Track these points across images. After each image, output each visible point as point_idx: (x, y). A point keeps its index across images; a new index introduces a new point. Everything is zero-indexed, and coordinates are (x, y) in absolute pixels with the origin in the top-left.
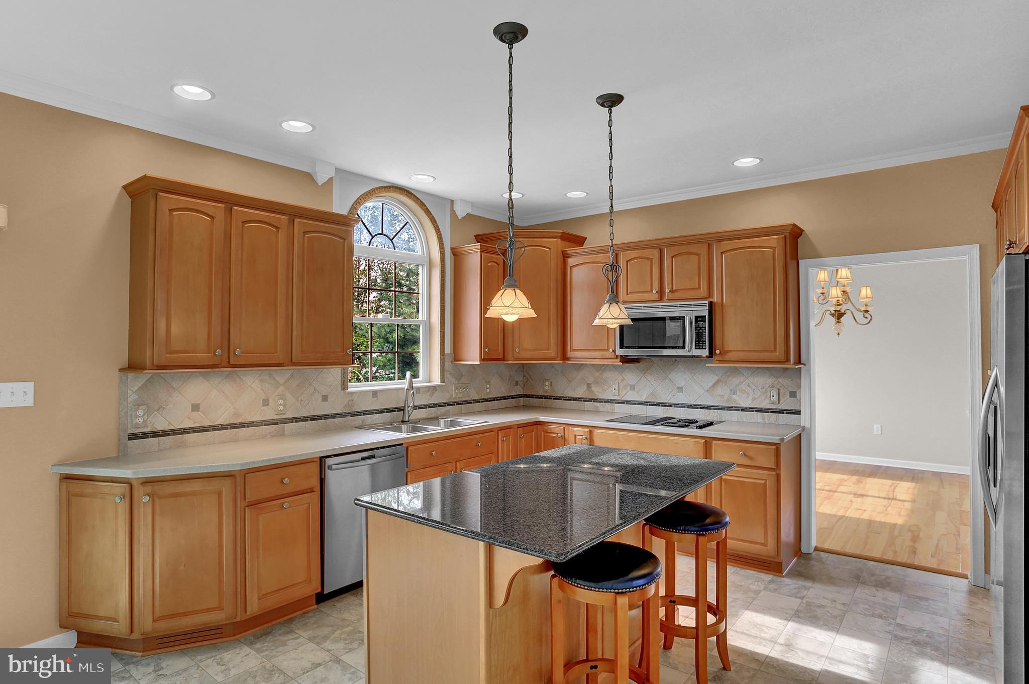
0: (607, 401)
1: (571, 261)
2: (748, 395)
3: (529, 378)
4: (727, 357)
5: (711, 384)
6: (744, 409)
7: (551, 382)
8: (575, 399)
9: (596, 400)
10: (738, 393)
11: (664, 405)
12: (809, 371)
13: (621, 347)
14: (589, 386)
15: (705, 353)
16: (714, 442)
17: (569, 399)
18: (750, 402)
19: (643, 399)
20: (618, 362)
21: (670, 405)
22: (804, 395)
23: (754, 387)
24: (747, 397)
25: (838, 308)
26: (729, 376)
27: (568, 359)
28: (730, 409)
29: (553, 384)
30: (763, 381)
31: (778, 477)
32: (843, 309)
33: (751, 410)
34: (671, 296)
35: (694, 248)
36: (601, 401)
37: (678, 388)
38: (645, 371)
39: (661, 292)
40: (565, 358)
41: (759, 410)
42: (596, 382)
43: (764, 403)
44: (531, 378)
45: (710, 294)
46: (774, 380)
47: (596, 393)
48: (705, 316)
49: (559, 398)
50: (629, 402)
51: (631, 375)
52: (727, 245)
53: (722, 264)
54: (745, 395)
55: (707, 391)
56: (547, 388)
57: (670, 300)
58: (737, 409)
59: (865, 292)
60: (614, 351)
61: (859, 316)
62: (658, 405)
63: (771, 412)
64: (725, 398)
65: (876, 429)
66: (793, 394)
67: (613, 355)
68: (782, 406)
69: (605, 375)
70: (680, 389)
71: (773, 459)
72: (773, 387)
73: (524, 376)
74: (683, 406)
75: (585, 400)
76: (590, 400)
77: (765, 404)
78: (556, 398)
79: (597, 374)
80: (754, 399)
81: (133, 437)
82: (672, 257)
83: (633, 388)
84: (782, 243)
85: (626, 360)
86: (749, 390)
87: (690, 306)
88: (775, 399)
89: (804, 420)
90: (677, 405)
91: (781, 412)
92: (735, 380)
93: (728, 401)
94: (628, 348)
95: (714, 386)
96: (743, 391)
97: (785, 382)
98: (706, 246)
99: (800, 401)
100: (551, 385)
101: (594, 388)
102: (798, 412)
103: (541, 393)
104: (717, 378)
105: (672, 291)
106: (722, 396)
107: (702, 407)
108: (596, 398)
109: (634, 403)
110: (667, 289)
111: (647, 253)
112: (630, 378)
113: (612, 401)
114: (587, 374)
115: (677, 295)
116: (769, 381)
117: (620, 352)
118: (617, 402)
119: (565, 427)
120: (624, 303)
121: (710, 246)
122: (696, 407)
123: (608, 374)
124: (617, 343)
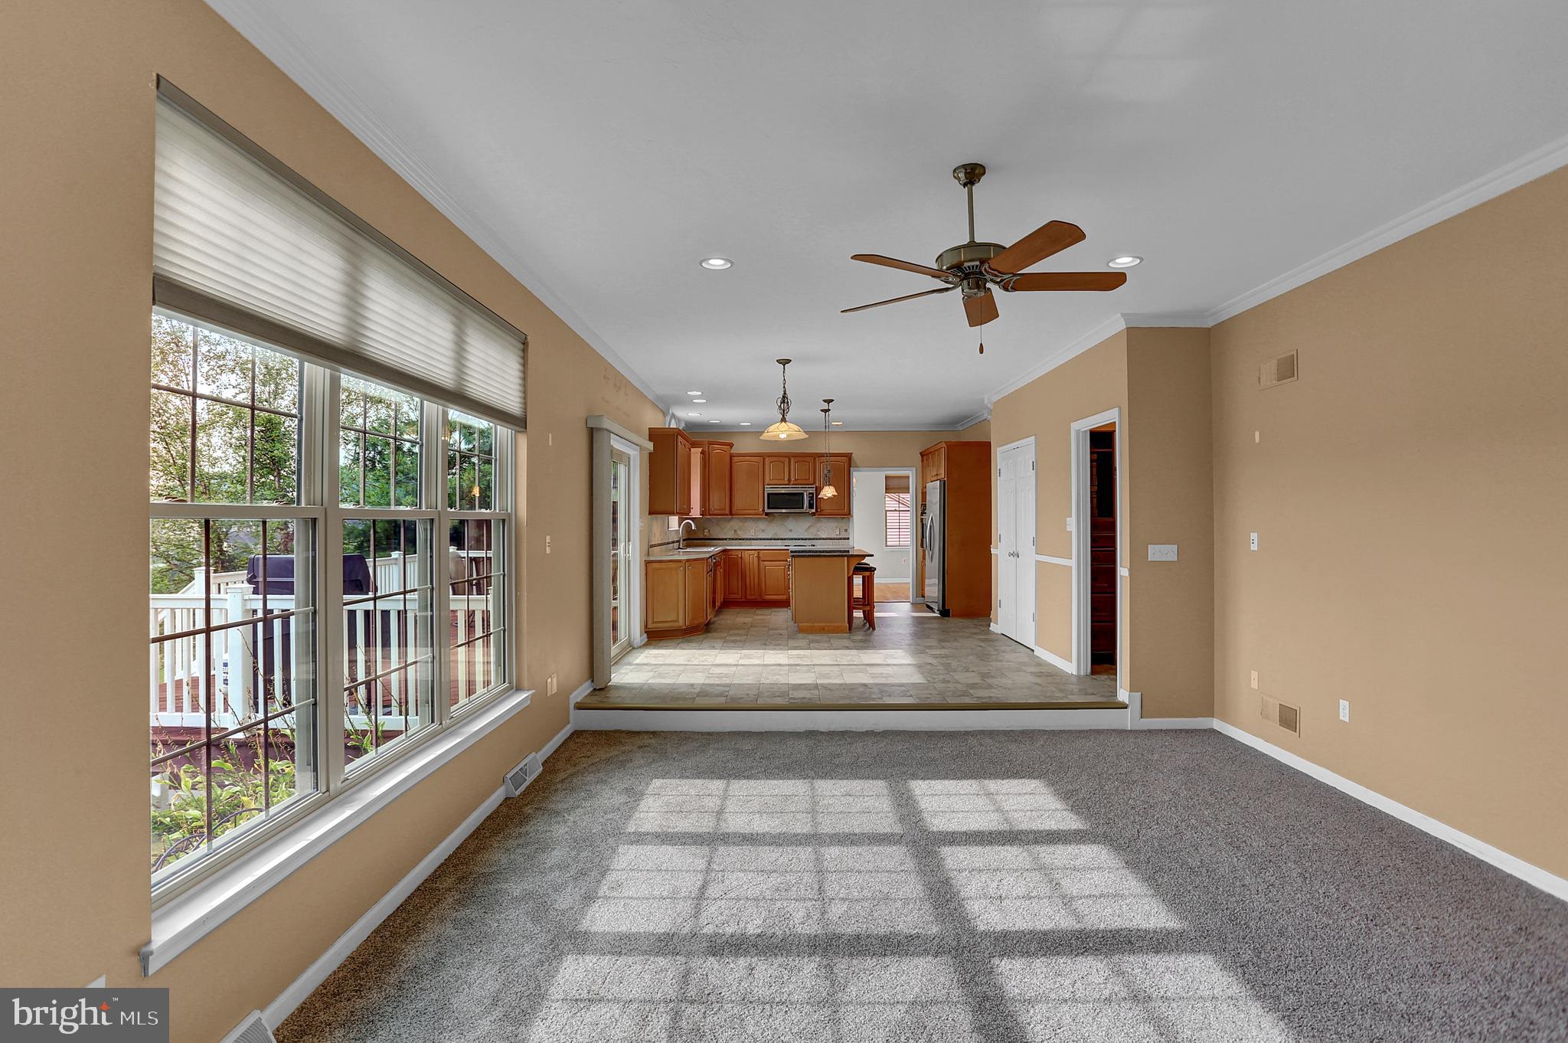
0: (747, 539)
1: (735, 459)
4: (823, 512)
5: (807, 527)
6: (823, 539)
8: (726, 539)
9: (740, 539)
10: (819, 531)
11: (782, 539)
13: (768, 508)
14: (735, 531)
15: (814, 511)
17: (722, 539)
19: (770, 537)
20: (764, 516)
21: (785, 539)
22: (850, 531)
23: (827, 528)
24: (826, 532)
26: (814, 522)
27: (733, 515)
28: (817, 539)
30: (832, 524)
33: (827, 539)
34: (795, 482)
35: (807, 459)
36: (744, 539)
39: (789, 480)
40: (730, 514)
41: (831, 539)
42: (740, 529)
43: (833, 535)
45: (814, 483)
46: (837, 524)
47: (740, 535)
48: (813, 493)
49: (716, 539)
50: (761, 539)
51: (765, 524)
52: (823, 459)
53: (820, 468)
54: (824, 532)
55: (804, 530)
57: (793, 485)
58: (820, 539)
60: (763, 510)
62: (778, 539)
66: (846, 530)
67: (760, 513)
68: (843, 536)
69: (746, 524)
70: (791, 531)
72: (837, 527)
74: (792, 539)
75: (733, 539)
76: (736, 539)
77: (833, 537)
78: (712, 539)
79: (741, 524)
80: (828, 533)
81: (651, 546)
82: (796, 463)
83: (763, 531)
84: (847, 460)
85: (769, 515)
86: (825, 529)
87: (799, 488)
88: (838, 533)
89: (851, 542)
90: (789, 539)
91: (842, 539)
93: (815, 535)
94: (773, 508)
95: (809, 528)
96: (822, 530)
97: (842, 525)
98: (812, 458)
99: (849, 533)
100: (709, 532)
101: (738, 532)
102: (848, 539)
103: (702, 537)
104: (808, 524)
105: (795, 480)
106: (812, 533)
107: (802, 539)
109: (764, 539)
110: (793, 479)
111: (781, 459)
112: (762, 525)
113: (750, 539)
114: (735, 524)
115: (797, 482)
116: (835, 525)
117: (767, 511)
118: (754, 539)
119: (743, 552)
120: (768, 485)
121: (815, 458)
122: (799, 539)
123: (748, 524)
124: (766, 506)
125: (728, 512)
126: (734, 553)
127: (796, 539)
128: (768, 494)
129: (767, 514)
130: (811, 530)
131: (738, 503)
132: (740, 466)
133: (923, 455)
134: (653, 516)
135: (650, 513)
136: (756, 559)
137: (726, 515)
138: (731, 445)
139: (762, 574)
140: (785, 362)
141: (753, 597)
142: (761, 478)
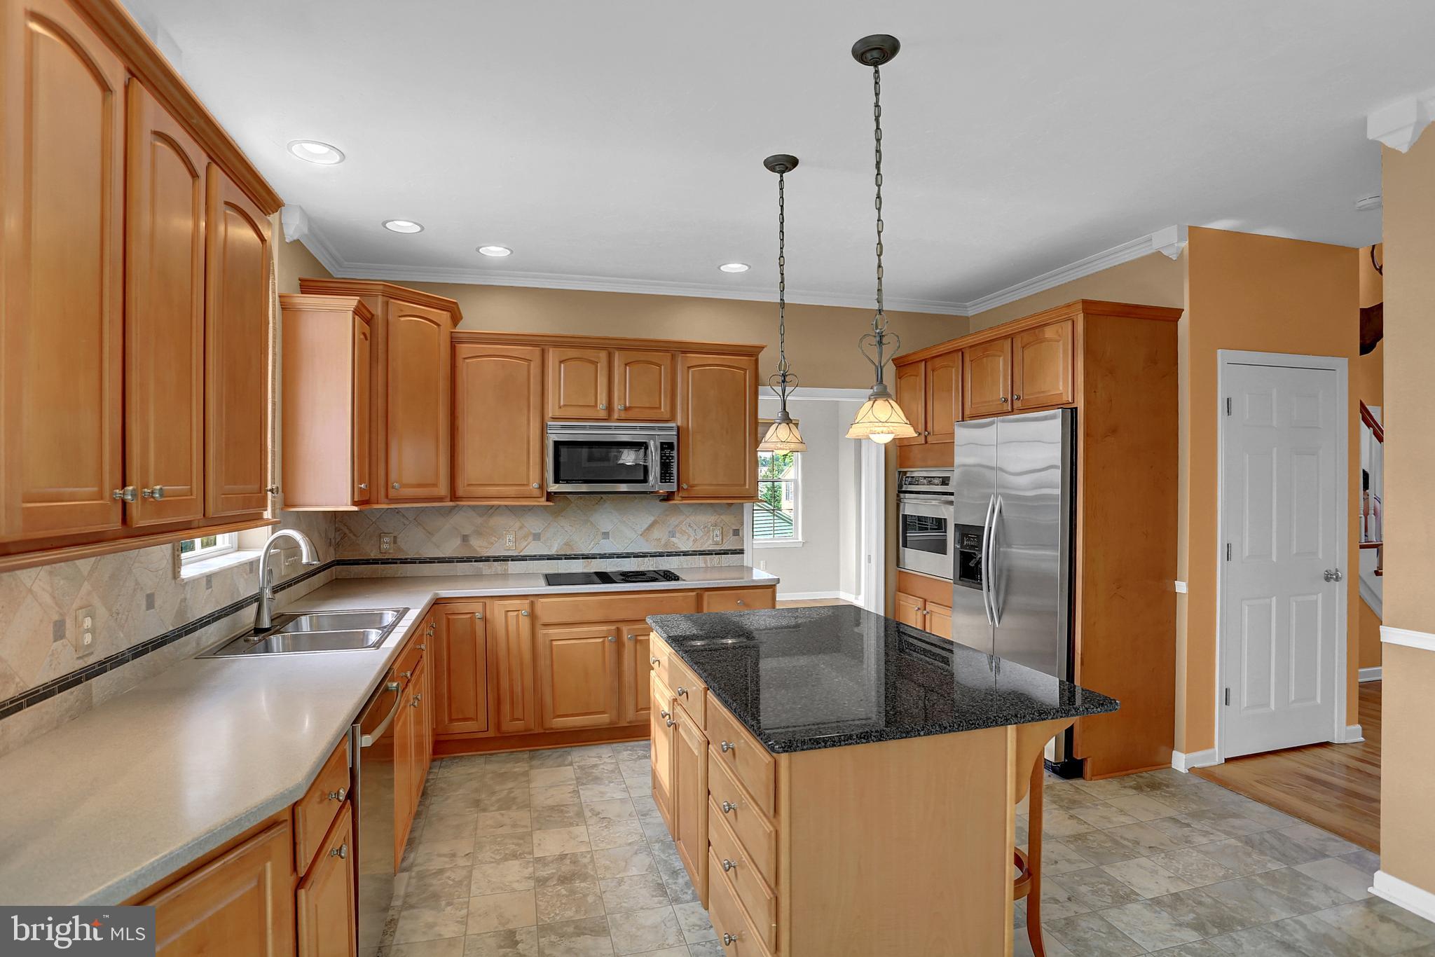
0: (497, 559)
1: (464, 350)
2: (689, 536)
3: (347, 531)
4: (689, 492)
5: (646, 526)
6: (686, 554)
7: (395, 537)
8: (441, 561)
9: (478, 560)
10: (677, 535)
11: (586, 557)
13: (557, 481)
14: (465, 539)
15: (670, 487)
16: (707, 593)
17: (432, 561)
18: (691, 544)
19: (553, 552)
20: (543, 502)
21: (593, 557)
22: (745, 533)
23: (695, 527)
24: (688, 539)
26: (667, 515)
27: (457, 499)
28: (670, 554)
29: (398, 540)
30: (706, 519)
33: (694, 553)
34: (623, 416)
35: (653, 357)
36: (487, 559)
37: (604, 533)
38: (557, 514)
39: (610, 408)
40: (454, 496)
41: (702, 553)
42: (479, 533)
43: (706, 545)
44: (351, 531)
45: (673, 418)
46: (716, 517)
47: (478, 549)
48: (672, 443)
49: (413, 561)
50: (531, 558)
52: (694, 358)
53: (686, 382)
54: (686, 537)
55: (641, 535)
56: (385, 546)
57: (619, 420)
58: (677, 554)
60: (541, 487)
62: (576, 557)
63: (716, 554)
64: (663, 542)
66: (736, 532)
67: (537, 493)
68: (726, 547)
69: (494, 521)
70: (606, 535)
72: (716, 525)
73: (337, 530)
74: (611, 556)
76: (467, 560)
77: (708, 546)
78: (404, 561)
79: (479, 520)
80: (695, 541)
82: (626, 365)
83: (537, 537)
84: (753, 366)
85: (548, 498)
86: (690, 531)
87: (634, 428)
88: (719, 539)
89: (747, 560)
90: (603, 556)
91: (725, 552)
92: (674, 520)
93: (666, 545)
94: (568, 482)
95: (650, 528)
96: (683, 533)
97: (727, 519)
98: (667, 356)
99: (742, 539)
100: (395, 542)
101: (476, 542)
102: (741, 552)
103: (374, 555)
104: (652, 519)
105: (626, 409)
106: (659, 540)
107: (636, 556)
108: (479, 556)
109: (540, 557)
110: (617, 406)
111: (590, 354)
112: (534, 524)
113: (505, 559)
114: (463, 521)
115: (631, 414)
116: (715, 520)
117: (554, 488)
118: (514, 559)
119: (487, 601)
120: (554, 419)
121: (673, 357)
122: (628, 556)
123: (498, 521)
124: (550, 475)
125: (443, 490)
126: (462, 607)
127: (620, 556)
128: (557, 444)
129: (550, 496)
130: (656, 533)
131: (474, 468)
132: (479, 369)
133: (903, 365)
136: (525, 624)
137: (440, 499)
139: (543, 663)
141: (519, 725)
142: (535, 400)
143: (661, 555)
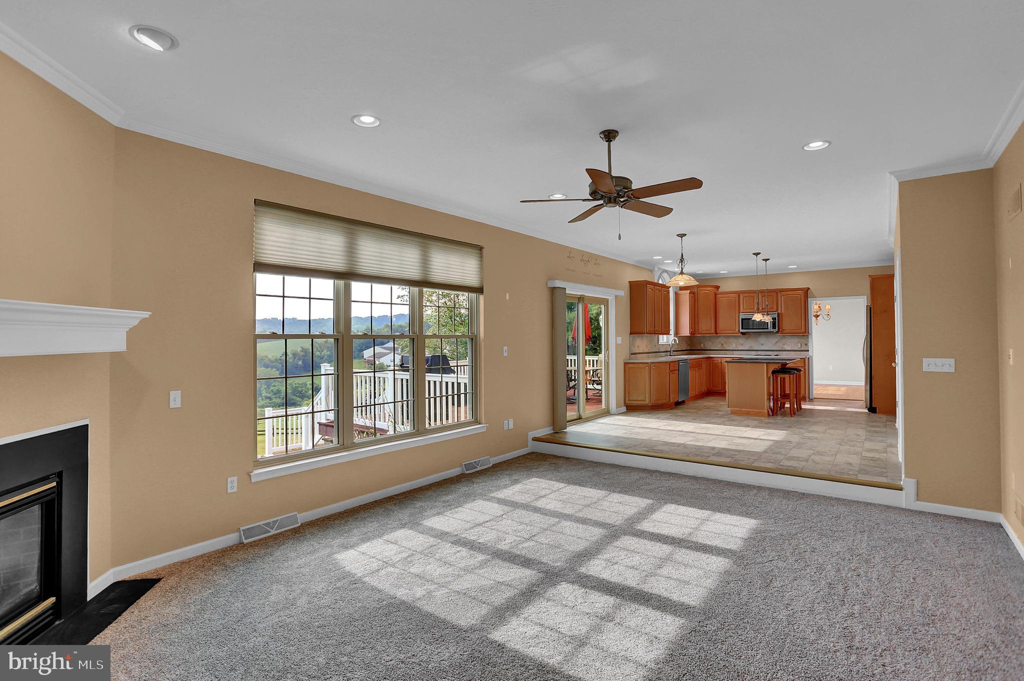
0: (730, 350)
1: (718, 296)
4: (784, 332)
6: (788, 351)
8: (716, 350)
9: (725, 350)
10: (786, 345)
11: (756, 351)
12: (812, 336)
13: (742, 329)
14: (722, 345)
15: (775, 331)
17: (713, 350)
18: (790, 347)
19: (746, 349)
20: (740, 334)
21: (758, 351)
22: (810, 344)
23: (792, 343)
25: (817, 314)
26: (782, 339)
27: (718, 334)
28: (783, 351)
30: (796, 340)
31: (805, 369)
32: (818, 314)
33: (791, 351)
35: (771, 294)
36: (728, 350)
38: (747, 338)
39: (758, 309)
40: (716, 333)
41: (794, 351)
42: (726, 343)
44: (693, 342)
45: (777, 310)
47: (726, 347)
48: (776, 318)
49: (709, 350)
50: (740, 350)
51: (742, 340)
52: (783, 293)
53: (782, 299)
55: (775, 344)
56: (702, 346)
57: (761, 312)
58: (785, 351)
59: (828, 307)
60: (739, 330)
61: (825, 317)
62: (753, 350)
63: (798, 351)
65: (831, 368)
66: (806, 345)
67: (738, 332)
68: (802, 349)
69: (729, 340)
70: (762, 344)
71: (803, 364)
72: (799, 342)
73: (690, 342)
74: (764, 350)
75: (721, 350)
76: (723, 350)
77: (796, 349)
78: (707, 350)
79: (726, 340)
80: (792, 347)
81: (632, 354)
82: (762, 297)
83: (742, 345)
84: (804, 293)
85: (743, 334)
86: (790, 344)
88: (800, 346)
89: (810, 353)
90: (761, 351)
91: (802, 351)
92: (784, 341)
94: (745, 329)
95: (777, 342)
96: (788, 345)
97: (803, 340)
98: (776, 293)
99: (808, 347)
100: (704, 345)
101: (724, 345)
102: (808, 351)
103: (699, 348)
104: (777, 340)
105: (762, 309)
106: (779, 346)
107: (771, 351)
109: (743, 350)
110: (760, 308)
111: (752, 294)
113: (733, 350)
114: (721, 340)
115: (765, 310)
116: (798, 340)
117: (741, 331)
118: (735, 350)
120: (743, 313)
121: (777, 293)
122: (769, 351)
123: (732, 340)
124: (741, 328)
125: (713, 331)
126: (715, 359)
127: (766, 351)
128: (742, 319)
129: (742, 333)
130: (778, 344)
131: (722, 325)
132: (722, 300)
134: (632, 335)
135: (631, 334)
137: (713, 334)
138: (718, 287)
140: (682, 236)
142: (737, 308)
143: (780, 351)
